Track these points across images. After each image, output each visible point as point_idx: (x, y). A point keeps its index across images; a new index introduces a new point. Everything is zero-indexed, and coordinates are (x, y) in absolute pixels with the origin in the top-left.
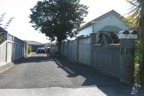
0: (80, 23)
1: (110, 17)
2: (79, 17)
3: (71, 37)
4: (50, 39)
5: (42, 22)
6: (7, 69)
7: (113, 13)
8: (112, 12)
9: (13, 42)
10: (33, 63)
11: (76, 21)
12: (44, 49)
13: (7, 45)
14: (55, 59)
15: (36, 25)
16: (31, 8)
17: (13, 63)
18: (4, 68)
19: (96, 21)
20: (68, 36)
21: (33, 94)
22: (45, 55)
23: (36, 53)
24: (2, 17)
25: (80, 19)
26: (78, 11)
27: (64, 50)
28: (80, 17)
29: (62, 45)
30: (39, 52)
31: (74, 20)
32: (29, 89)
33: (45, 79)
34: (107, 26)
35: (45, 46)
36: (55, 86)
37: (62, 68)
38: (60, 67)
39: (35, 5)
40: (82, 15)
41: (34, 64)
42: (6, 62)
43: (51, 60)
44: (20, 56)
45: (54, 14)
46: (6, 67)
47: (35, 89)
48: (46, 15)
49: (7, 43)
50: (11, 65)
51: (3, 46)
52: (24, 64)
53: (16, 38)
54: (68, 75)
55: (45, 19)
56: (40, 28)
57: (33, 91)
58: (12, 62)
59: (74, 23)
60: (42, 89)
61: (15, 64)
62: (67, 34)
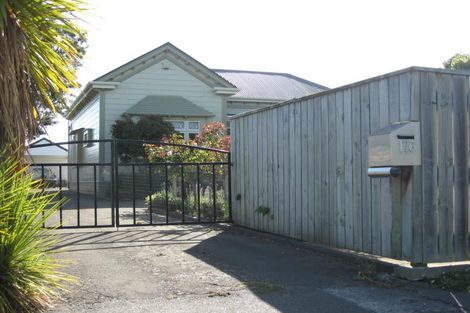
1: (158, 66)
7: (169, 54)
8: (165, 51)
19: (111, 80)
34: (149, 98)
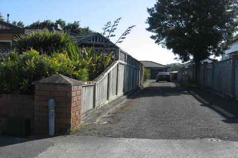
0: (233, 30)
2: (230, 21)
3: (217, 55)
4: (181, 59)
5: (168, 29)
6: (119, 106)
9: (126, 64)
10: (158, 97)
11: (225, 28)
12: (168, 73)
13: (119, 68)
14: (191, 92)
15: (157, 36)
16: (148, 8)
17: (126, 96)
18: (114, 105)
20: (211, 53)
21: (177, 148)
22: (172, 85)
23: (155, 81)
24: (115, 24)
25: (232, 24)
26: (229, 10)
27: (204, 76)
28: (233, 20)
29: (202, 68)
30: (161, 79)
31: (222, 25)
32: (169, 140)
33: (188, 124)
35: (169, 69)
36: (209, 137)
37: (209, 106)
38: (204, 105)
39: (156, 3)
40: (235, 18)
41: (159, 99)
42: (116, 94)
43: (185, 94)
44: (134, 86)
45: (188, 16)
46: (117, 103)
47: (179, 141)
48: (174, 19)
49: (118, 64)
50: (123, 100)
51: (113, 69)
52: (143, 98)
53: (129, 57)
54: (224, 119)
55: (173, 26)
56: (164, 40)
57: (176, 144)
58: (124, 95)
59: (222, 31)
60: (189, 140)
61: (128, 98)
62: (210, 49)
